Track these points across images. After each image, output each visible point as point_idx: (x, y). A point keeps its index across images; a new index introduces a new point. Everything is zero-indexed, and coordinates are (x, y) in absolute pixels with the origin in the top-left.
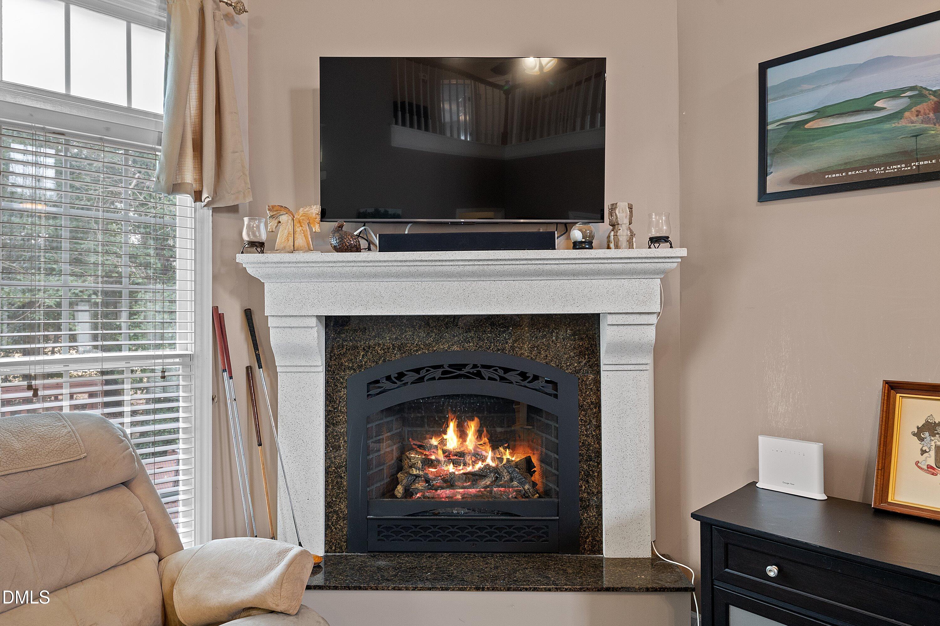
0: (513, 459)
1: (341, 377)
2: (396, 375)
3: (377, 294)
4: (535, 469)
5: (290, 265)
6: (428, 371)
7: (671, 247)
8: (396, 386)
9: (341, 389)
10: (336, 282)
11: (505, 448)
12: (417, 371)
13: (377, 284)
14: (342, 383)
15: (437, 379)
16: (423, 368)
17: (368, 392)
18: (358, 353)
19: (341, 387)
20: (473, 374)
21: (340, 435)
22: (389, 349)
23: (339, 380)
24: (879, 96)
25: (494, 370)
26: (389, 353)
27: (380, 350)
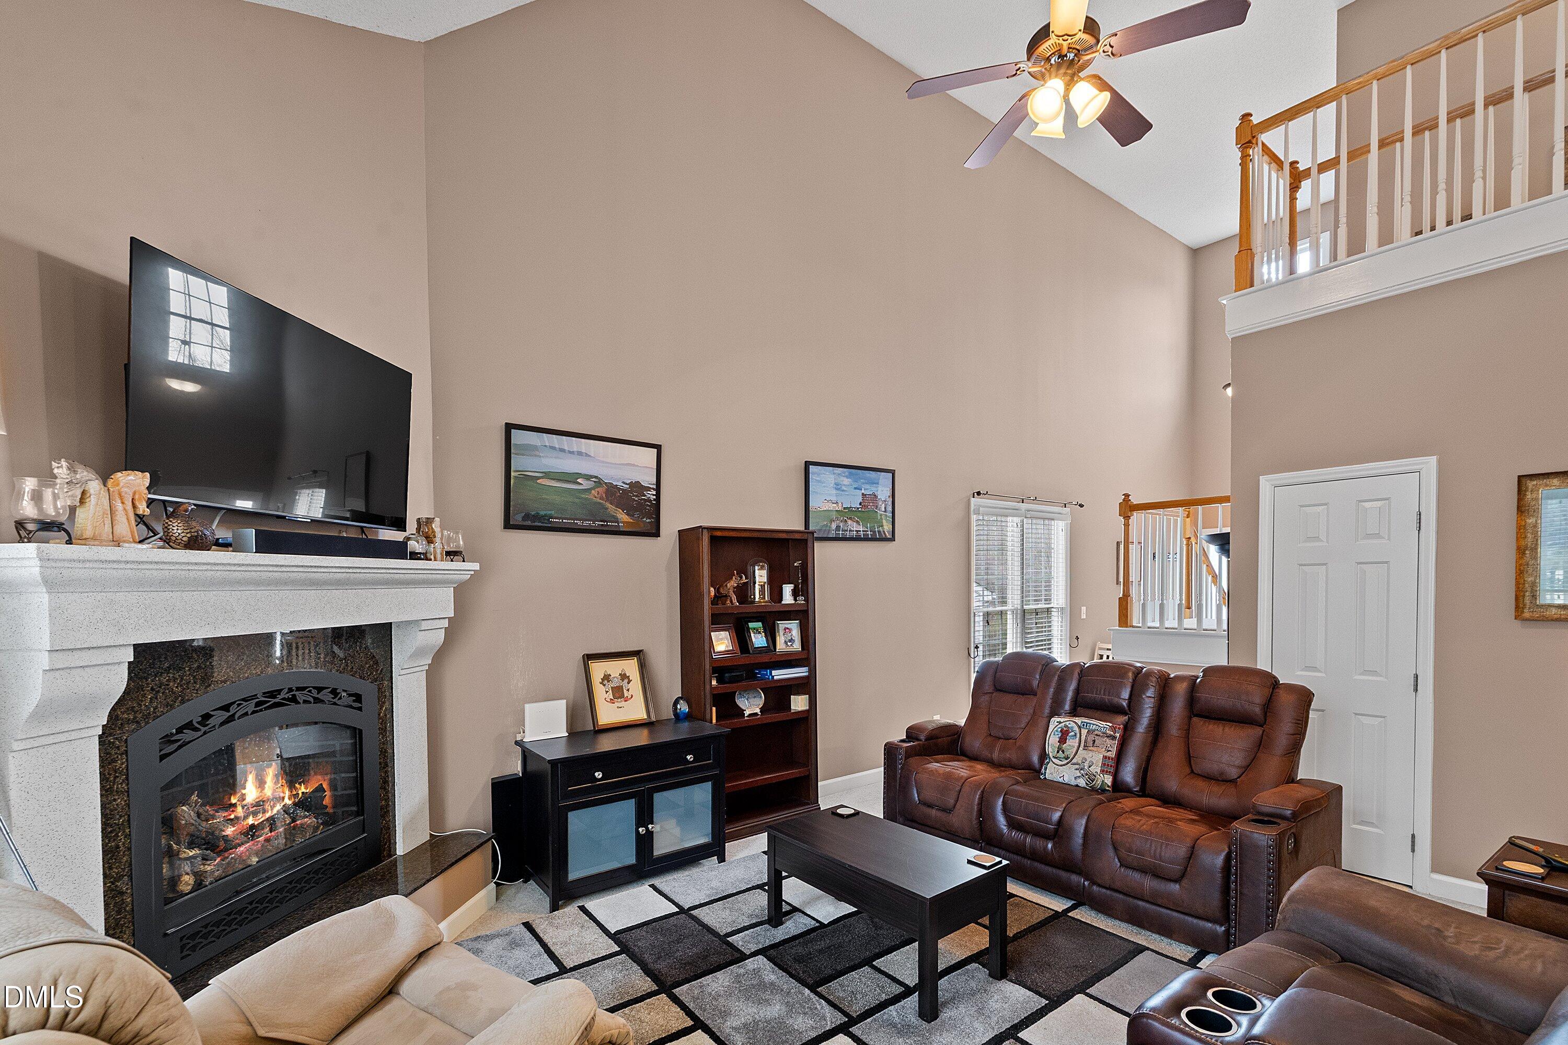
0: (308, 791)
1: (117, 739)
2: (200, 719)
3: (228, 608)
4: (326, 793)
5: (129, 566)
6: (239, 705)
7: (464, 561)
8: (200, 733)
9: (117, 757)
10: (172, 591)
11: (300, 784)
12: (226, 708)
13: (228, 593)
14: (118, 748)
15: (249, 713)
16: (234, 703)
17: (160, 751)
18: (144, 696)
19: (116, 753)
20: (288, 699)
21: (118, 830)
22: (188, 683)
23: (113, 743)
24: (579, 475)
25: (308, 691)
26: (188, 689)
27: (177, 687)
